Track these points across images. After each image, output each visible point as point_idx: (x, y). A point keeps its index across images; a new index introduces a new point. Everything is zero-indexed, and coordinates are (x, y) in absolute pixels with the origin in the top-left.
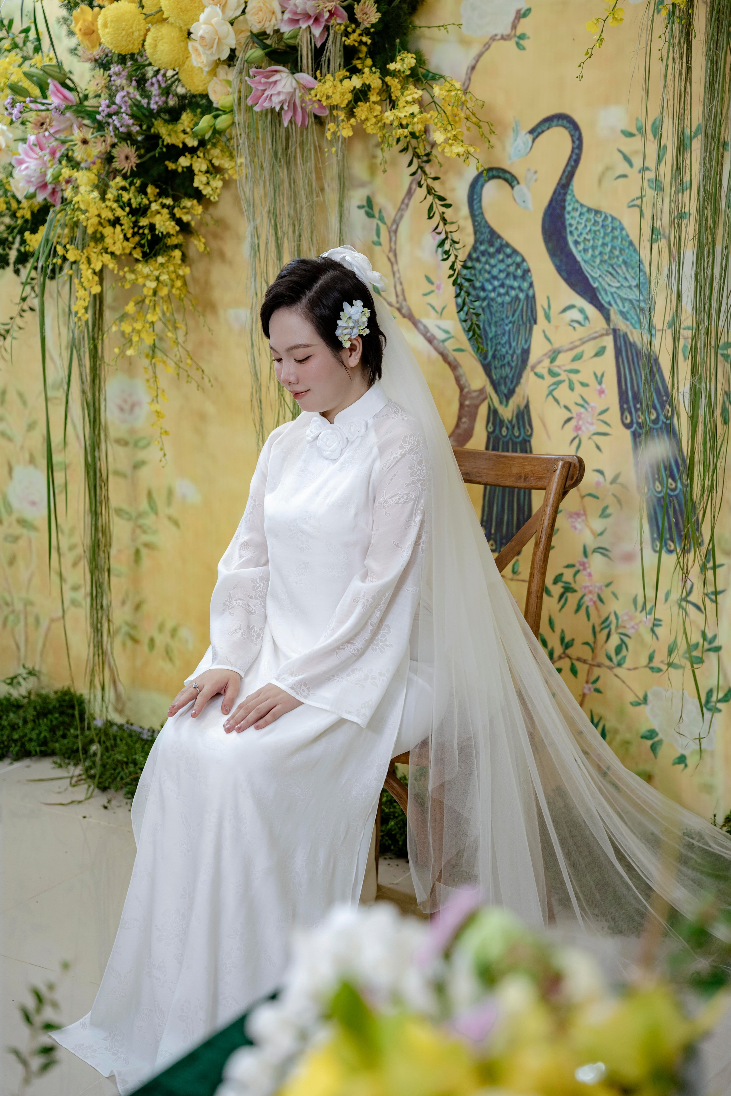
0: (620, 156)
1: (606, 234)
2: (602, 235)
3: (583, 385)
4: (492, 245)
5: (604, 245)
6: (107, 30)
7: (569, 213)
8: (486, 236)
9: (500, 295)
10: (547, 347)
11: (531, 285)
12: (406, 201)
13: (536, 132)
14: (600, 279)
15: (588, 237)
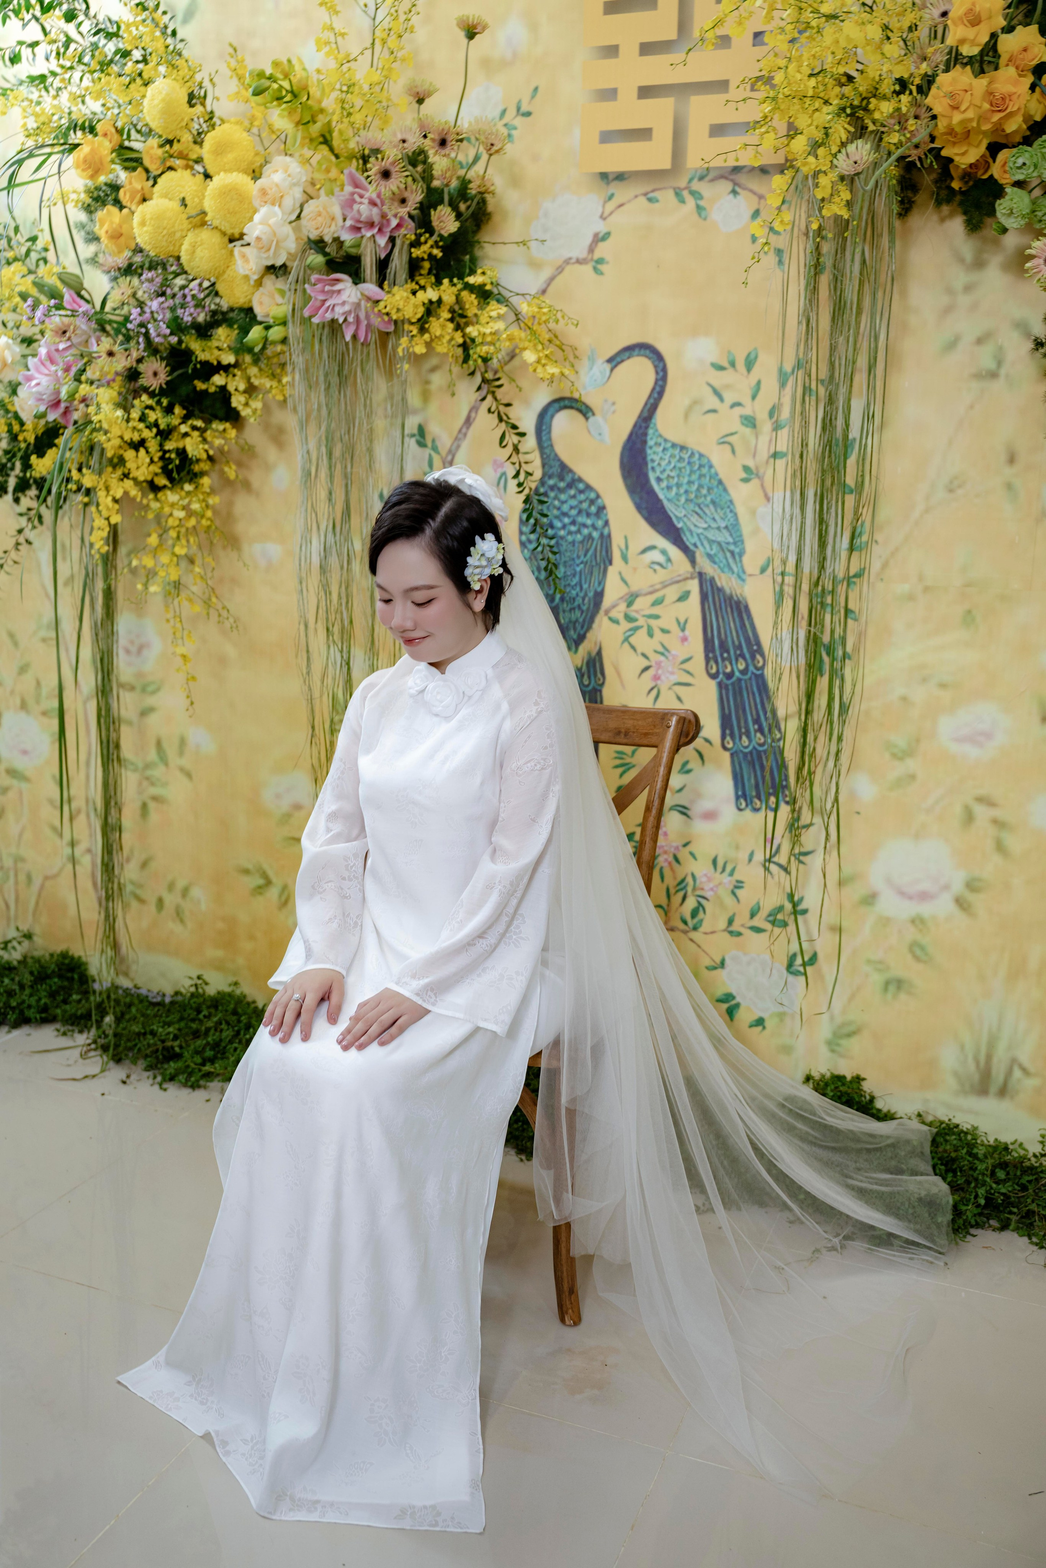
0: (710, 390)
1: (692, 472)
2: (688, 472)
3: (664, 631)
4: (562, 479)
5: (690, 483)
6: (145, 229)
7: (651, 448)
8: (556, 469)
9: (570, 533)
10: (624, 590)
11: (607, 523)
12: (464, 430)
13: (614, 361)
14: (685, 519)
15: (673, 474)
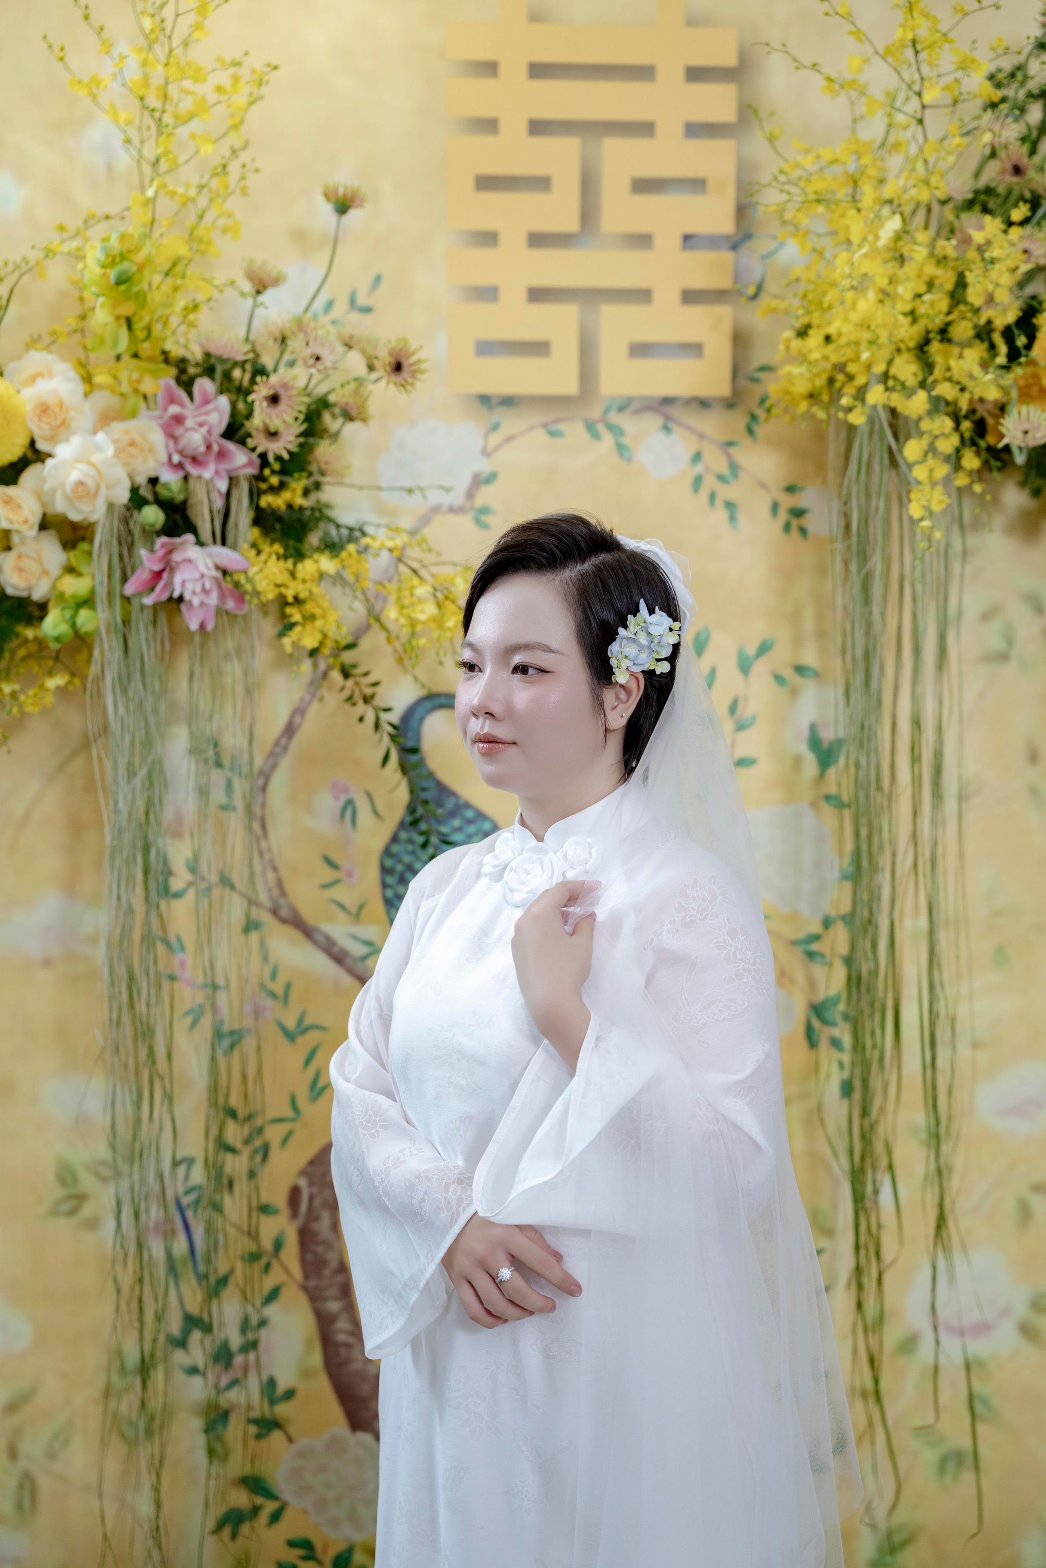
4: (440, 805)
8: (430, 793)
12: (283, 742)
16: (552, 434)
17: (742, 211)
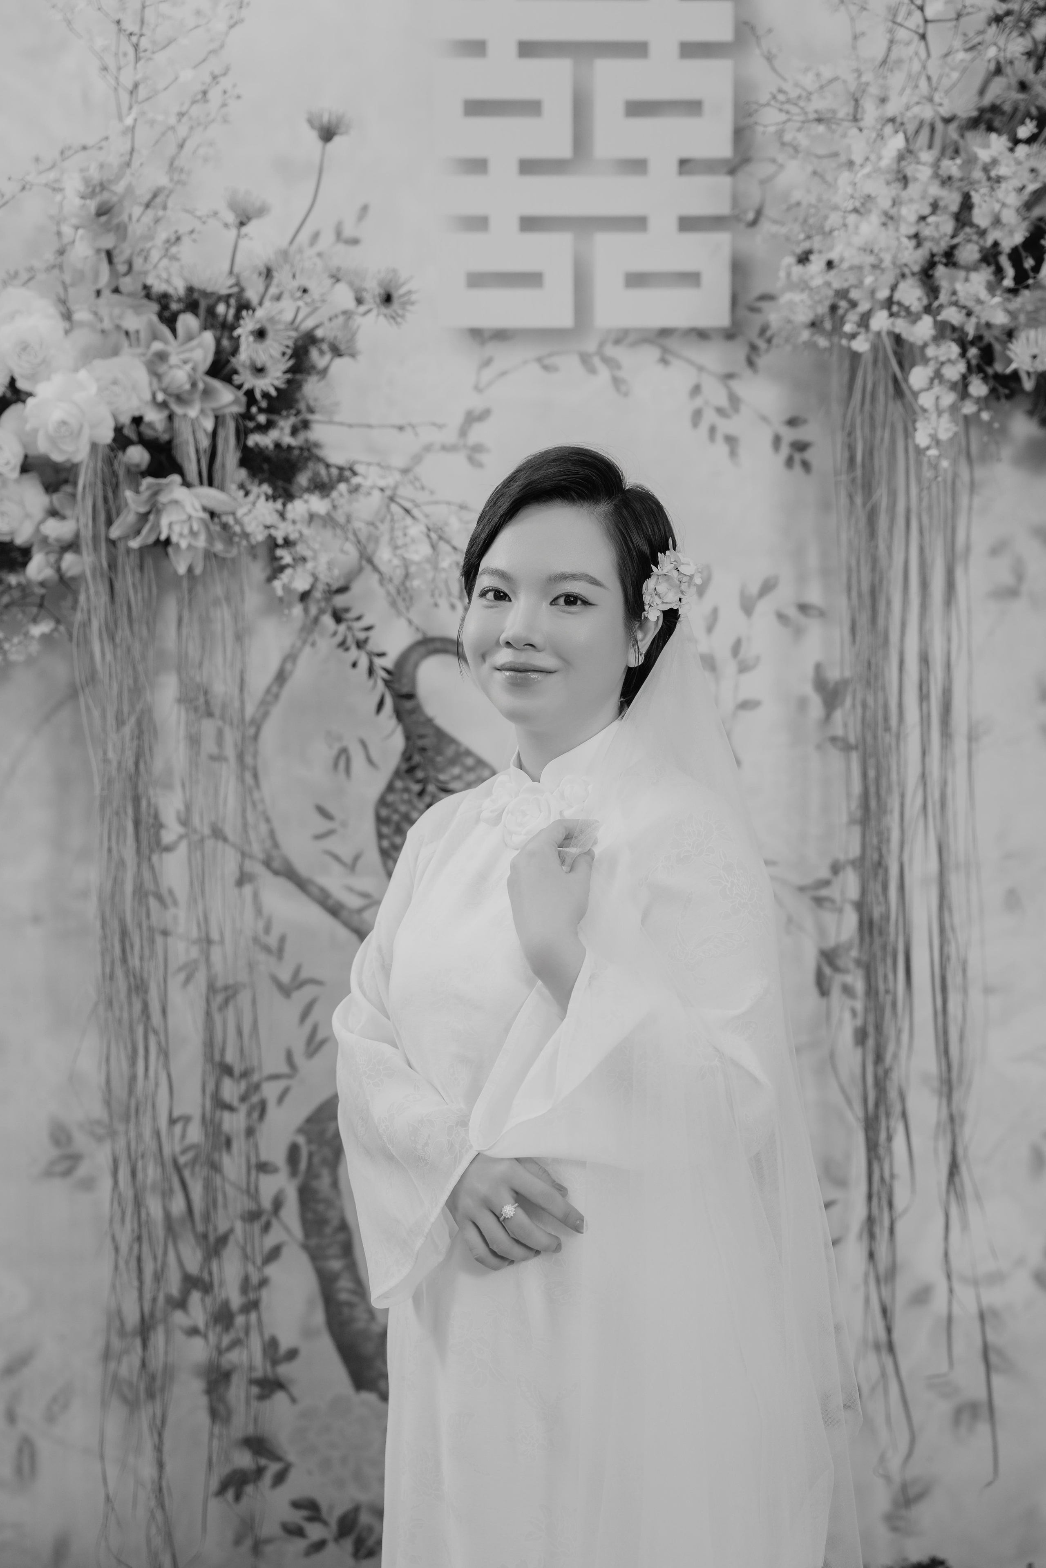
4: (439, 753)
8: (429, 741)
12: (274, 689)
16: (546, 368)
17: (740, 134)
